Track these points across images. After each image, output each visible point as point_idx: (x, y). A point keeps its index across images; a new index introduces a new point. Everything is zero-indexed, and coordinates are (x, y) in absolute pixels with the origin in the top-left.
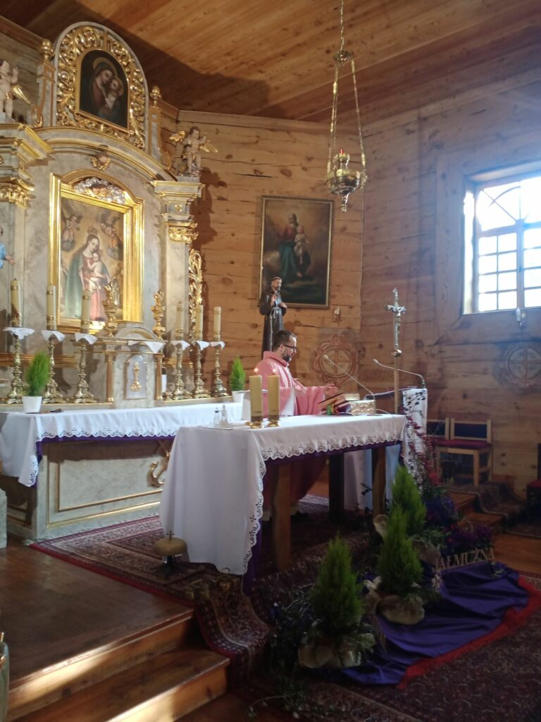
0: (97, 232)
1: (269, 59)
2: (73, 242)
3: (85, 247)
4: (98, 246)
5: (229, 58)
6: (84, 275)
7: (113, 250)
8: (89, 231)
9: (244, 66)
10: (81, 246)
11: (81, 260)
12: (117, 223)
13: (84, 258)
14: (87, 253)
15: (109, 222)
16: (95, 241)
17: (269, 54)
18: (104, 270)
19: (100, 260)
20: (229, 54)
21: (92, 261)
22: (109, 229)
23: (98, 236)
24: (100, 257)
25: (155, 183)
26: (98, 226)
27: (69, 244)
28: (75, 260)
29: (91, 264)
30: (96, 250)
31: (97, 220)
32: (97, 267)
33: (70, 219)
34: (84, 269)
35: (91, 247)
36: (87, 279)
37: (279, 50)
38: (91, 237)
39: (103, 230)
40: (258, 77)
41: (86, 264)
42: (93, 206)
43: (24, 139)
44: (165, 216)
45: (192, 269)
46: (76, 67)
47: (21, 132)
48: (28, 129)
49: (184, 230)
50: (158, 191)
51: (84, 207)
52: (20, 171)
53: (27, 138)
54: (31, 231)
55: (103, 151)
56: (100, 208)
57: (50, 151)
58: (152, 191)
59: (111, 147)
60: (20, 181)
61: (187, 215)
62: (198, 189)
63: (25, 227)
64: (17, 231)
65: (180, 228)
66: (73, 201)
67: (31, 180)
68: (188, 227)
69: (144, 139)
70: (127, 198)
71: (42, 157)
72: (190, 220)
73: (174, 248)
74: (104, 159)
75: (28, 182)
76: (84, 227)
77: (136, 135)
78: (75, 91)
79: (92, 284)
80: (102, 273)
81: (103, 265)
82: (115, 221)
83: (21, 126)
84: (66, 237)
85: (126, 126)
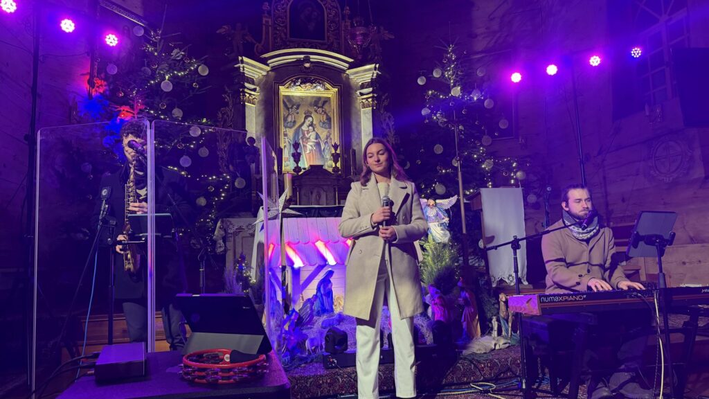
0: (311, 113)
2: (295, 122)
4: (312, 122)
6: (303, 142)
7: (324, 123)
8: (305, 113)
10: (300, 123)
11: (301, 133)
12: (327, 105)
13: (303, 131)
14: (304, 128)
15: (320, 105)
16: (310, 119)
18: (317, 137)
19: (314, 130)
21: (308, 132)
22: (320, 110)
23: (312, 115)
24: (314, 129)
25: (348, 72)
26: (311, 110)
27: (292, 124)
28: (297, 133)
29: (308, 134)
30: (312, 125)
32: (312, 136)
33: (292, 108)
34: (302, 138)
35: (308, 122)
36: (305, 144)
38: (306, 118)
39: (316, 111)
41: (304, 135)
42: (308, 97)
43: (245, 65)
44: (358, 92)
45: (385, 126)
46: (286, 12)
47: (242, 62)
48: (245, 59)
49: (370, 100)
50: (352, 77)
51: (301, 98)
52: (247, 85)
53: (247, 64)
54: (261, 119)
55: (307, 60)
56: (313, 97)
57: (268, 68)
58: (348, 78)
59: (311, 56)
60: (246, 90)
61: (371, 89)
62: (375, 69)
63: (257, 116)
64: (247, 120)
65: (367, 99)
66: (293, 96)
67: (258, 89)
68: (373, 97)
69: (339, 44)
70: (328, 86)
71: (264, 73)
72: (373, 92)
73: (365, 113)
74: (307, 65)
75: (254, 90)
76: (302, 111)
77: (332, 43)
78: (286, 27)
79: (309, 147)
80: (316, 139)
81: (317, 133)
82: (325, 102)
83: (240, 58)
84: (289, 119)
85: (324, 39)
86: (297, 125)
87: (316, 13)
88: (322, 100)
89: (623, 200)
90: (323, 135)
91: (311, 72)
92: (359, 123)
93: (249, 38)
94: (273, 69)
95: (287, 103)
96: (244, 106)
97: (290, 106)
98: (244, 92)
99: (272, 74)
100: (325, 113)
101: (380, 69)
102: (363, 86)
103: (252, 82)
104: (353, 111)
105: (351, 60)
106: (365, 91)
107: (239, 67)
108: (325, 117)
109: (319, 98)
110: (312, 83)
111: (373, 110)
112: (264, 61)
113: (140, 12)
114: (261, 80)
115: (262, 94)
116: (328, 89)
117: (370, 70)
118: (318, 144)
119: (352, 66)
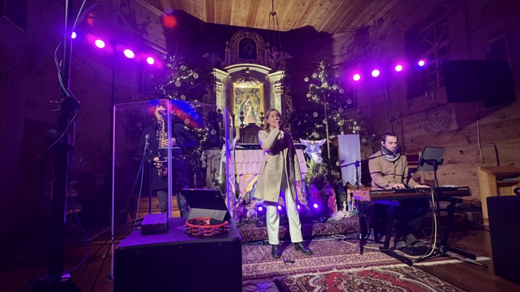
1: (303, 17)
2: (241, 101)
3: (245, 102)
5: (290, 23)
7: (256, 101)
8: (246, 97)
9: (297, 23)
11: (244, 107)
12: (257, 92)
14: (246, 104)
15: (254, 92)
16: (249, 99)
17: (301, 15)
18: (253, 108)
19: (251, 105)
20: (288, 21)
21: (248, 106)
22: (254, 95)
23: (250, 97)
25: (268, 75)
26: (250, 95)
28: (242, 106)
30: (250, 102)
31: (249, 92)
32: (250, 108)
34: (245, 109)
35: (248, 101)
36: (246, 112)
37: (303, 12)
38: (247, 99)
39: (252, 95)
40: (305, 25)
41: (246, 107)
42: (247, 88)
43: (216, 73)
44: (274, 86)
45: (287, 103)
46: (237, 45)
47: (215, 71)
48: (217, 70)
49: (280, 89)
50: (270, 78)
51: (245, 89)
52: (217, 82)
53: (218, 72)
54: (224, 100)
55: (247, 69)
56: (250, 88)
57: (228, 74)
58: (268, 78)
59: (250, 68)
60: (217, 85)
61: (280, 84)
62: (283, 73)
63: (222, 99)
64: (217, 100)
65: (278, 89)
66: (240, 88)
67: (223, 84)
68: (281, 88)
69: (264, 61)
70: (258, 82)
71: (226, 77)
72: (281, 85)
73: (277, 96)
74: (248, 72)
75: (221, 85)
76: (245, 95)
77: (260, 61)
78: (237, 53)
79: (248, 114)
80: (252, 109)
81: (252, 107)
82: (256, 91)
83: (214, 69)
84: (238, 100)
85: (256, 59)
86: (242, 103)
87: (252, 46)
88: (255, 90)
89: (412, 141)
90: (256, 107)
91: (250, 76)
92: (274, 102)
93: (219, 59)
94: (231, 74)
95: (238, 92)
96: (216, 93)
97: (238, 93)
98: (215, 86)
99: (230, 77)
100: (257, 96)
101: (285, 74)
102: (276, 82)
103: (220, 81)
104: (271, 95)
105: (270, 69)
106: (277, 85)
107: (213, 74)
108: (256, 98)
109: (254, 89)
110: (250, 81)
111: (282, 95)
112: (226, 71)
113: (165, 48)
114: (224, 80)
115: (225, 87)
116: (258, 84)
117: (280, 74)
118: (253, 112)
119: (271, 72)
